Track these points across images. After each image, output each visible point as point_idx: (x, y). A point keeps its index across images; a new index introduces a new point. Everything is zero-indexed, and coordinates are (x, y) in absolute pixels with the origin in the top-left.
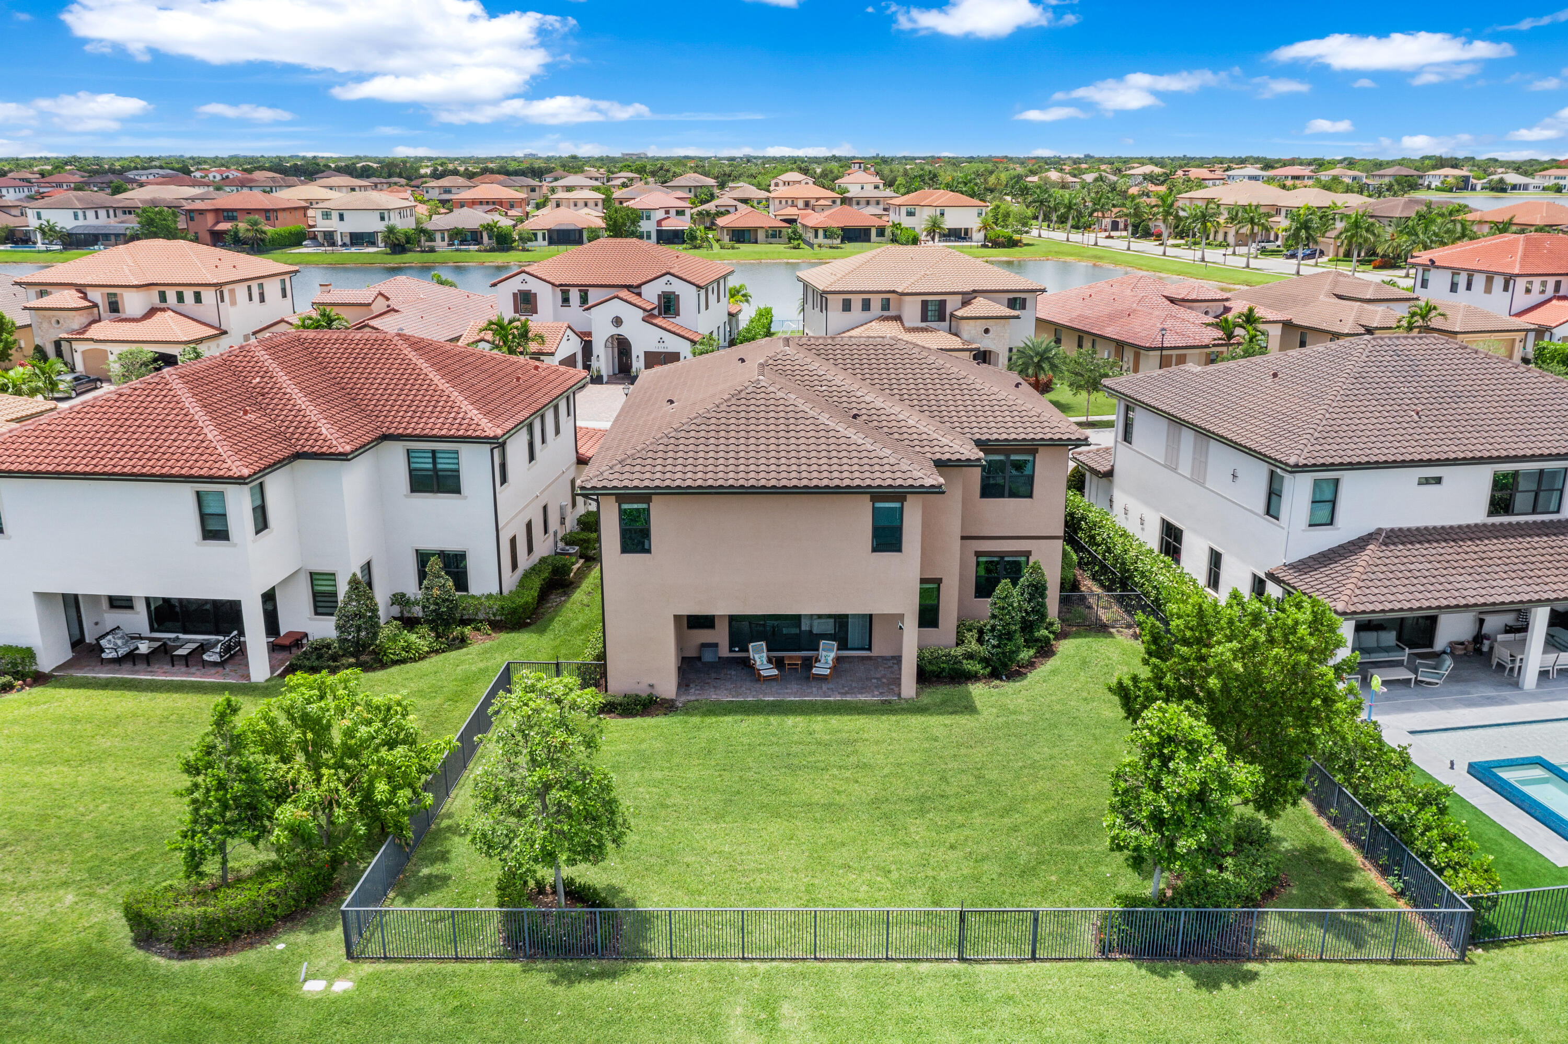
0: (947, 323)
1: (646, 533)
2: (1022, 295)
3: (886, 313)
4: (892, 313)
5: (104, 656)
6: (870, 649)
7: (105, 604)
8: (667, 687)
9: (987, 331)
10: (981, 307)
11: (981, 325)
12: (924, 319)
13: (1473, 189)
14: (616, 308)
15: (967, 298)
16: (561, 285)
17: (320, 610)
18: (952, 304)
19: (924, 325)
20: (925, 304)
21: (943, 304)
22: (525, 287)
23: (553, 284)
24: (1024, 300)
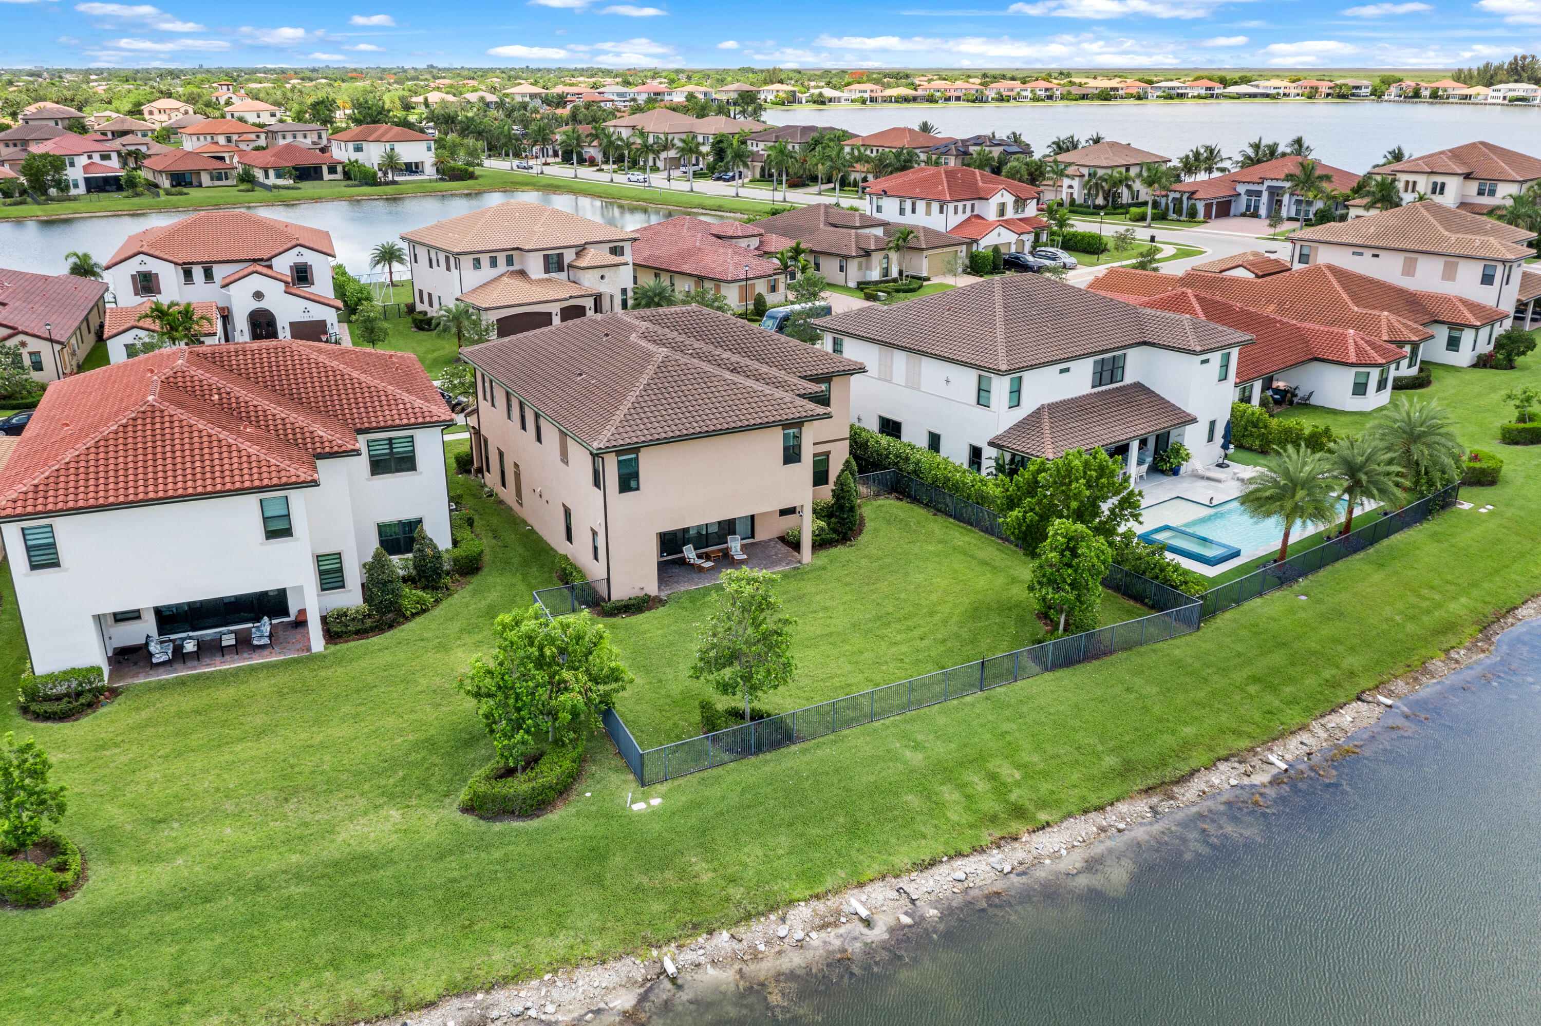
0: (566, 272)
1: (636, 475)
2: (621, 244)
3: (511, 268)
4: (516, 267)
5: (154, 661)
6: (753, 536)
7: (111, 620)
8: (652, 588)
9: (602, 277)
10: (594, 256)
11: (598, 273)
12: (547, 271)
13: (800, 102)
14: (256, 282)
15: (581, 250)
16: (185, 263)
17: (325, 586)
18: (569, 256)
19: (547, 276)
20: (546, 257)
21: (560, 256)
22: (143, 268)
23: (176, 264)
24: (622, 247)
